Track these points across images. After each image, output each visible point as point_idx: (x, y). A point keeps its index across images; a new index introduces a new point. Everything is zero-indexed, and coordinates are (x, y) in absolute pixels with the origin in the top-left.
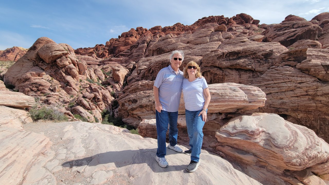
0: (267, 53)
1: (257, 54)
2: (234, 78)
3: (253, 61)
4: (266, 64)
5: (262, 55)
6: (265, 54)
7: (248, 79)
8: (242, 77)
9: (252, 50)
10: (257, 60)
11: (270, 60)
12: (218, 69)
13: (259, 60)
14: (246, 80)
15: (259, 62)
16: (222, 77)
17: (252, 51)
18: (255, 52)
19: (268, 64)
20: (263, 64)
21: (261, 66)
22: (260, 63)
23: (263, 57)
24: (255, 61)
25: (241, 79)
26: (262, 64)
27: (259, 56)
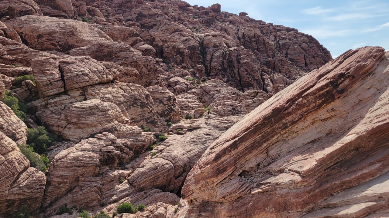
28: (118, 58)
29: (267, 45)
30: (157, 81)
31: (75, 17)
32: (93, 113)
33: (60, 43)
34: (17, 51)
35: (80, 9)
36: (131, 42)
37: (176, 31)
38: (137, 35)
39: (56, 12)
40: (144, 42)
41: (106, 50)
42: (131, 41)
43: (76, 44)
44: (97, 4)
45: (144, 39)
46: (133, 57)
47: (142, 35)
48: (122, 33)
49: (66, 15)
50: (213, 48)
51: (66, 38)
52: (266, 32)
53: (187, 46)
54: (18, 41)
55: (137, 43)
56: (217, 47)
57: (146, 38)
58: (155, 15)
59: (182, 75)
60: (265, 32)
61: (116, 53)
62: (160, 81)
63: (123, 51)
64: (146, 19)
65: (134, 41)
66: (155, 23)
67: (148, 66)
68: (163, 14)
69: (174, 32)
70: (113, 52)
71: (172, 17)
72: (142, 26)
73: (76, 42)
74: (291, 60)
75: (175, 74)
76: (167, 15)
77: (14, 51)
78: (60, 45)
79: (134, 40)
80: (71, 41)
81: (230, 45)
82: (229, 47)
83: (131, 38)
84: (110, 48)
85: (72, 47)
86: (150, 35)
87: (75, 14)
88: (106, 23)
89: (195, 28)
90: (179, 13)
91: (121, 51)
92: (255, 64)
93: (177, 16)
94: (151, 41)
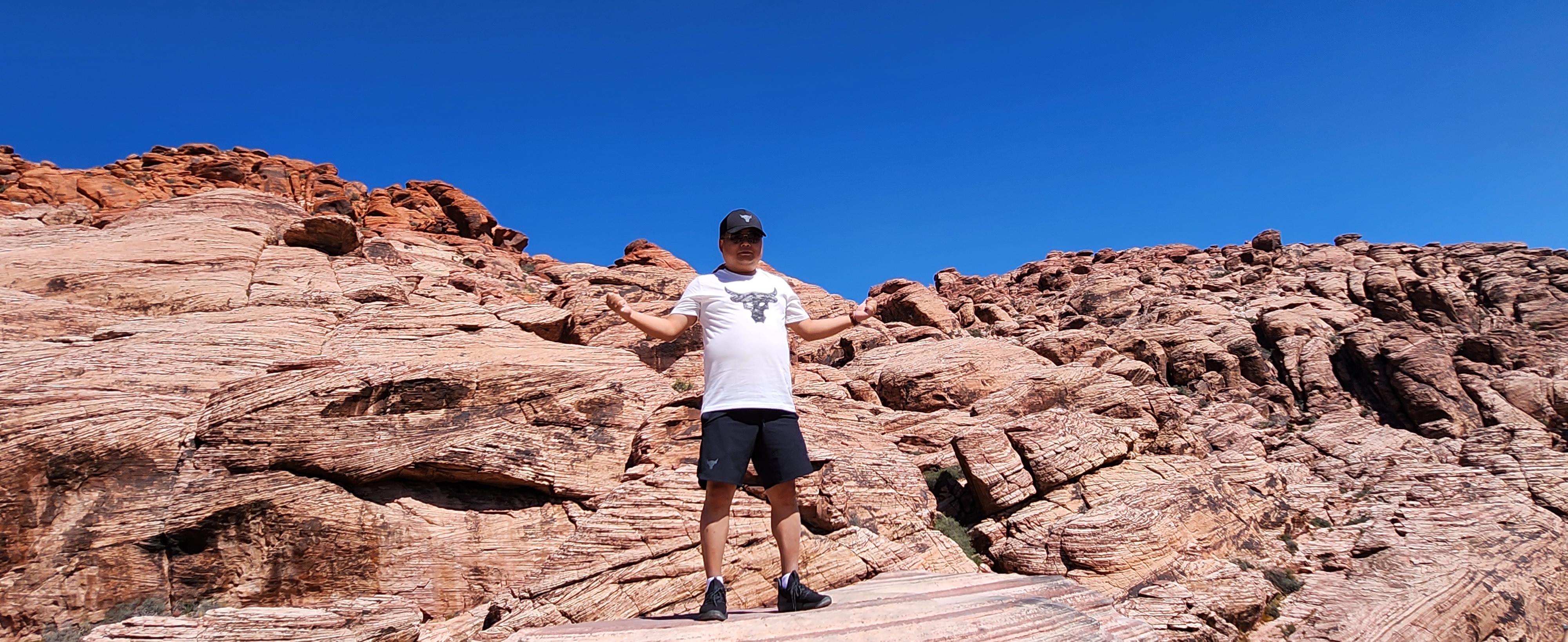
0: (599, 399)
1: (555, 403)
2: (440, 543)
3: (537, 437)
4: (603, 458)
5: (580, 410)
6: (591, 401)
7: (521, 545)
8: (490, 536)
9: (529, 376)
10: (558, 436)
11: (616, 435)
12: (332, 486)
13: (568, 432)
14: (510, 549)
15: (569, 445)
16: (359, 542)
17: (528, 384)
18: (542, 388)
19: (611, 455)
20: (589, 457)
21: (582, 467)
22: (575, 450)
23: (583, 416)
24: (548, 436)
25: (482, 546)
26: (582, 456)
27: (565, 411)
28: (1080, 403)
29: (1448, 301)
30: (1184, 442)
31: (956, 332)
32: (1118, 535)
33: (952, 392)
34: (900, 422)
35: (961, 313)
36: (1091, 361)
37: (1185, 315)
38: (1102, 343)
39: (920, 329)
40: (1121, 357)
41: (1049, 389)
42: (1090, 359)
43: (982, 387)
44: (991, 295)
45: (1118, 348)
46: (1113, 393)
47: (1109, 341)
48: (1067, 346)
49: (939, 332)
50: (1295, 337)
51: (961, 379)
52: (1430, 270)
53: (1226, 345)
54: (874, 403)
55: (1104, 361)
56: (1308, 331)
57: (1122, 346)
58: (1123, 291)
59: (1238, 417)
60: (1427, 270)
61: (1074, 392)
62: (1191, 440)
63: (1089, 384)
64: (1103, 303)
65: (1098, 358)
66: (1126, 308)
67: (1152, 409)
68: (1141, 283)
69: (1181, 319)
70: (1066, 389)
71: (1164, 286)
72: (1102, 320)
73: (983, 383)
74: (1533, 326)
75: (1219, 418)
76: (1153, 284)
77: (895, 424)
78: (951, 396)
79: (1098, 355)
80: (972, 383)
81: (1338, 321)
82: (1337, 327)
83: (1087, 353)
84: (1057, 382)
85: (974, 395)
86: (1130, 337)
87: (955, 326)
88: (1022, 331)
89: (1227, 299)
90: (1179, 275)
91: (1084, 386)
92: (1436, 357)
93: (1176, 282)
94: (1137, 349)
